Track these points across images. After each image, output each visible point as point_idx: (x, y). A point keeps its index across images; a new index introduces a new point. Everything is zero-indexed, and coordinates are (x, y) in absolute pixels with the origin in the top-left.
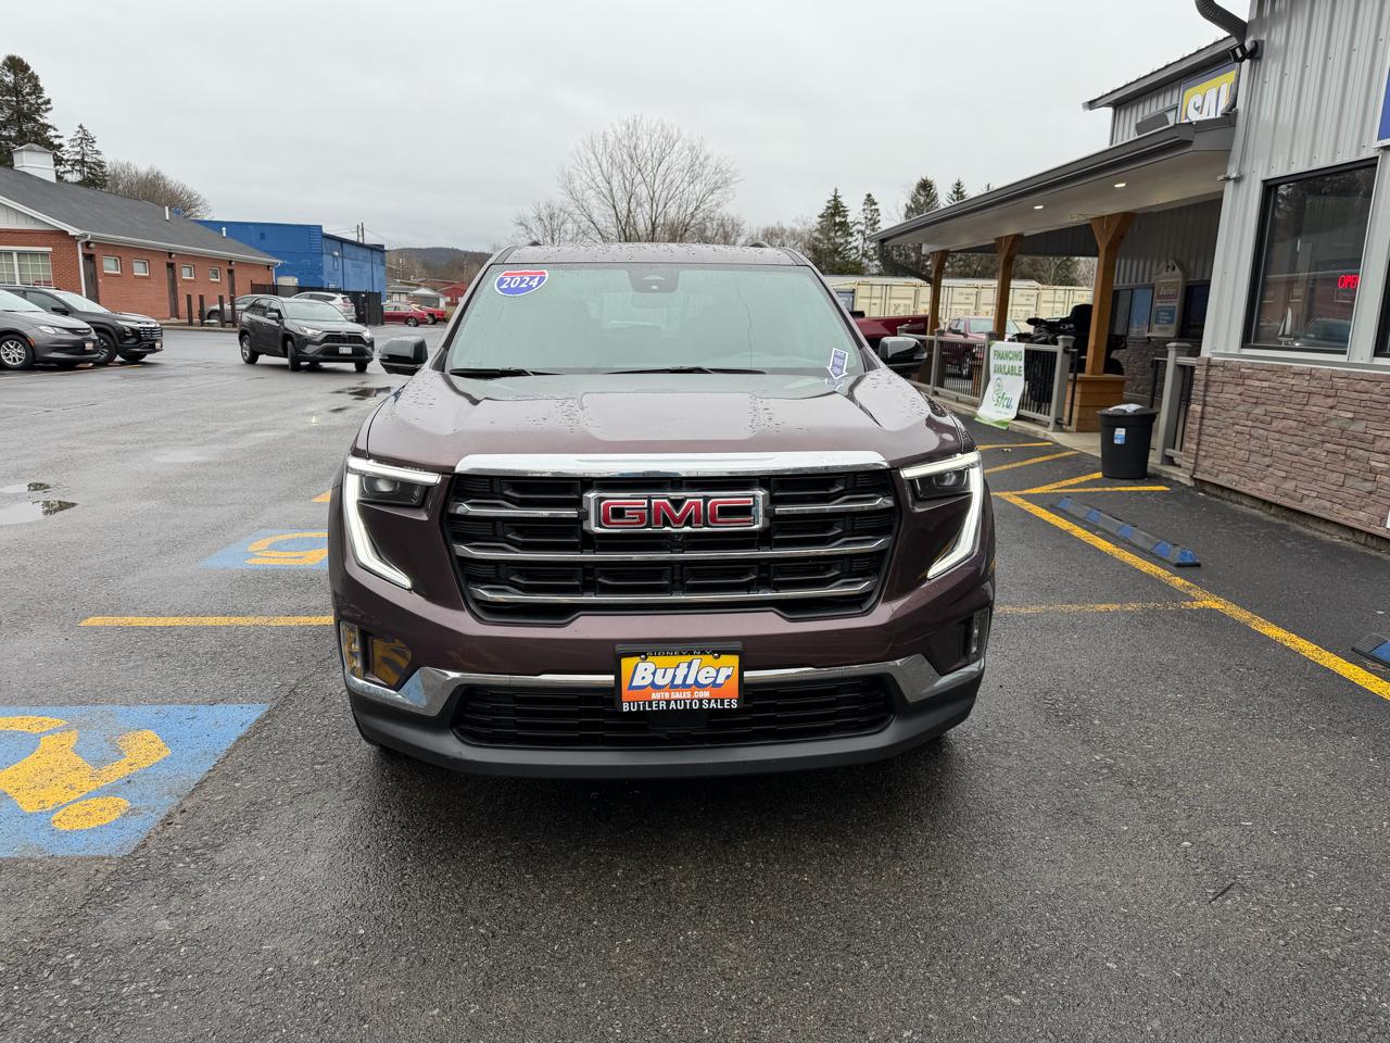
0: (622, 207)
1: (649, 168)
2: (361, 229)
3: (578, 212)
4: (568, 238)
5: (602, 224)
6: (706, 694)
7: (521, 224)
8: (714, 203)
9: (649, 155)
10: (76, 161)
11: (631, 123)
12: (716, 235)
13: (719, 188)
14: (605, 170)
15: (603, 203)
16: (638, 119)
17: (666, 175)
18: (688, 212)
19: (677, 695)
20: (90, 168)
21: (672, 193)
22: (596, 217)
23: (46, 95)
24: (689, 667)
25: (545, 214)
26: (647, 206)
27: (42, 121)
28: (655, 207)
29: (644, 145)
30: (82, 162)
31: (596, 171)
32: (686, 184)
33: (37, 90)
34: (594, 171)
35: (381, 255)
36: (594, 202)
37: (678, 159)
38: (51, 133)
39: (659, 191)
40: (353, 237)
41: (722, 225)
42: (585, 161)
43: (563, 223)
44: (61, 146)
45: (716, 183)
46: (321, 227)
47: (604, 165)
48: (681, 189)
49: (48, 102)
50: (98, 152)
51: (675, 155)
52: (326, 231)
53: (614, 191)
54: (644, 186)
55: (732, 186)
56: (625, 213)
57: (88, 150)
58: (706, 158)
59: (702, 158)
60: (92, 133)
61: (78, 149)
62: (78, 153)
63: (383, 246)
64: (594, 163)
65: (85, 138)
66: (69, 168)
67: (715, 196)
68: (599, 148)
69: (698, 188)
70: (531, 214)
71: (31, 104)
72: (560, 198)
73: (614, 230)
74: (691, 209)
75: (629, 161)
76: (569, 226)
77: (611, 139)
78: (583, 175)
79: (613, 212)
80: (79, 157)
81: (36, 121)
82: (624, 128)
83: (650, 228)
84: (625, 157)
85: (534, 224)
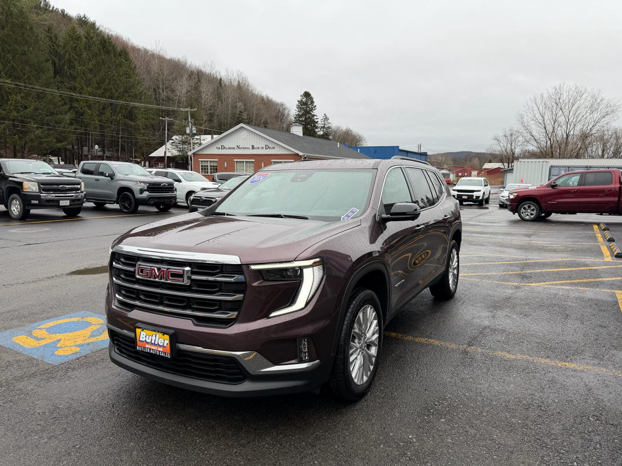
0: (550, 128)
1: (567, 107)
2: (420, 146)
3: (525, 132)
4: (519, 144)
5: (537, 136)
6: (161, 349)
7: (496, 139)
8: (605, 122)
9: (567, 101)
10: (322, 127)
11: (557, 87)
12: (611, 138)
13: (608, 115)
14: (541, 111)
15: (539, 127)
16: (562, 85)
17: (576, 110)
18: (589, 128)
19: (153, 347)
20: (326, 129)
21: (579, 119)
22: (534, 133)
23: (315, 104)
24: (156, 337)
25: (508, 134)
26: (564, 127)
27: (313, 113)
28: (569, 126)
29: (565, 97)
30: (324, 127)
31: (537, 112)
32: (588, 114)
33: (312, 102)
34: (535, 112)
35: (425, 157)
36: (534, 126)
37: (584, 103)
38: (315, 117)
39: (572, 119)
40: (416, 150)
41: (616, 133)
42: (530, 107)
43: (517, 138)
44: (318, 122)
45: (607, 112)
46: (398, 147)
47: (541, 108)
48: (585, 117)
49: (315, 106)
50: (329, 123)
51: (583, 101)
52: (400, 148)
53: (545, 120)
54: (563, 117)
55: (616, 113)
56: (551, 130)
57: (326, 122)
58: (602, 100)
59: (599, 100)
60: (328, 116)
61: (323, 123)
62: (323, 124)
63: (426, 153)
64: (535, 108)
65: (326, 118)
66: (319, 130)
67: (606, 119)
68: (539, 101)
69: (596, 115)
70: (501, 134)
71: (310, 108)
72: (517, 126)
73: (544, 139)
74: (590, 126)
75: (555, 105)
76: (520, 138)
77: (545, 96)
78: (530, 115)
79: (544, 131)
80: (323, 126)
81: (311, 114)
82: (554, 90)
83: (565, 136)
84: (553, 104)
85: (503, 139)
